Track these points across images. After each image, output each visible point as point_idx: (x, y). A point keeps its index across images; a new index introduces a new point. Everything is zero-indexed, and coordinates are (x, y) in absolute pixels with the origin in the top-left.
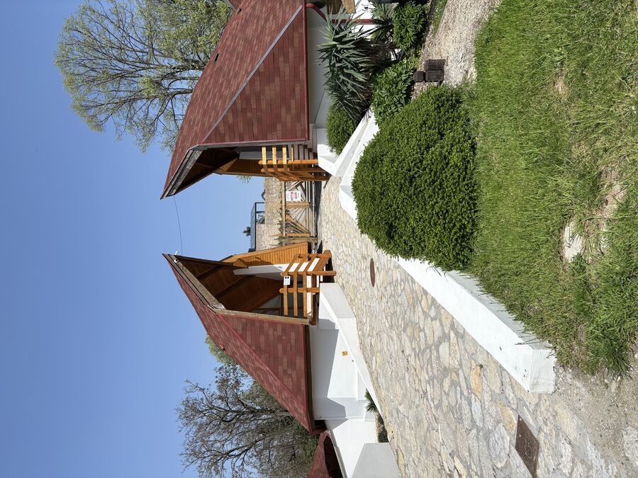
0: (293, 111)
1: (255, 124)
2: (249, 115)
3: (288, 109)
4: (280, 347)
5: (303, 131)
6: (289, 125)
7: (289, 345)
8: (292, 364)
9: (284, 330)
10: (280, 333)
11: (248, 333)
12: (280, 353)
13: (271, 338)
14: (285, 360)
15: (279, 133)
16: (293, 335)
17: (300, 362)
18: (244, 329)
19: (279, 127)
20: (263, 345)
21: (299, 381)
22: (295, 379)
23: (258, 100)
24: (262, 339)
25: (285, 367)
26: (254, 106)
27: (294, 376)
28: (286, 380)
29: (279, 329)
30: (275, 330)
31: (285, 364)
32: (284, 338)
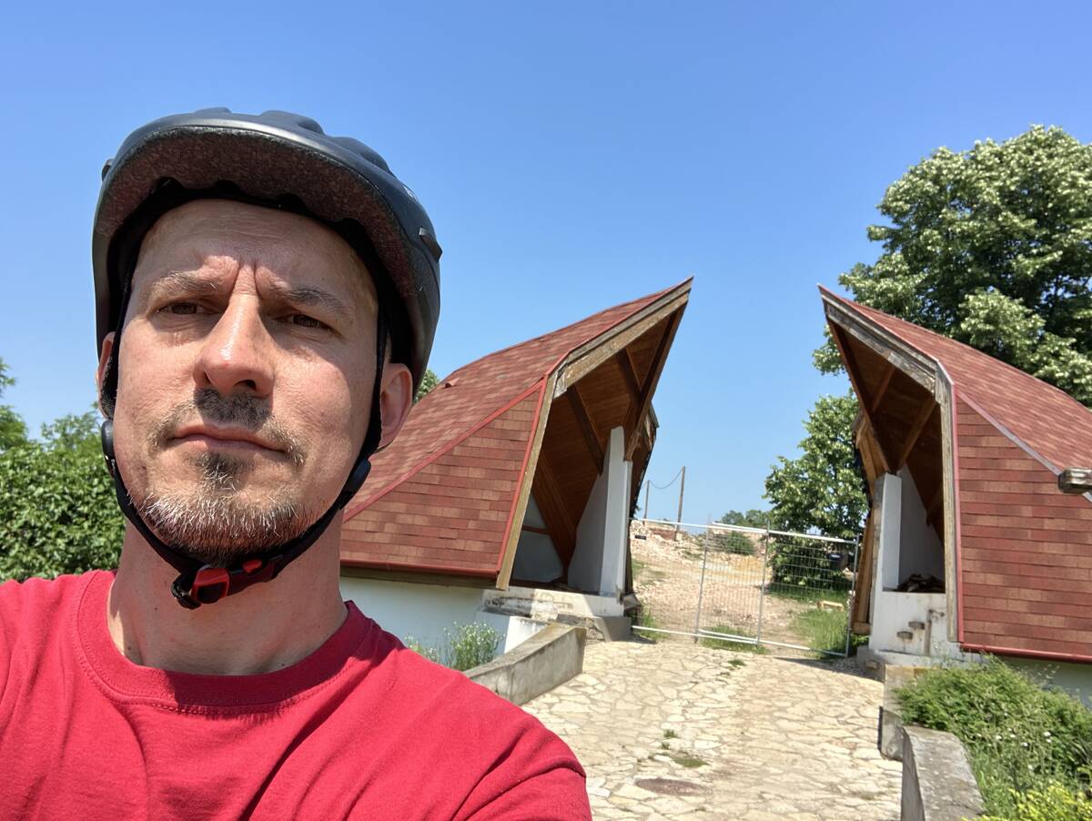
0: (1035, 620)
1: (1004, 522)
2: (1027, 511)
3: (1039, 608)
4: (451, 512)
5: (983, 637)
6: (999, 604)
7: (453, 534)
8: (407, 536)
9: (491, 527)
10: (483, 515)
11: (493, 443)
12: (437, 511)
13: (474, 494)
14: (419, 521)
15: (979, 578)
16: (476, 546)
17: (409, 556)
18: (503, 435)
19: (994, 579)
20: (460, 472)
21: (365, 546)
22: (369, 538)
23: (1064, 537)
24: (476, 473)
25: (401, 519)
26: (1048, 524)
27: (378, 537)
28: (372, 516)
29: (493, 516)
30: (494, 506)
31: (409, 520)
32: (472, 525)
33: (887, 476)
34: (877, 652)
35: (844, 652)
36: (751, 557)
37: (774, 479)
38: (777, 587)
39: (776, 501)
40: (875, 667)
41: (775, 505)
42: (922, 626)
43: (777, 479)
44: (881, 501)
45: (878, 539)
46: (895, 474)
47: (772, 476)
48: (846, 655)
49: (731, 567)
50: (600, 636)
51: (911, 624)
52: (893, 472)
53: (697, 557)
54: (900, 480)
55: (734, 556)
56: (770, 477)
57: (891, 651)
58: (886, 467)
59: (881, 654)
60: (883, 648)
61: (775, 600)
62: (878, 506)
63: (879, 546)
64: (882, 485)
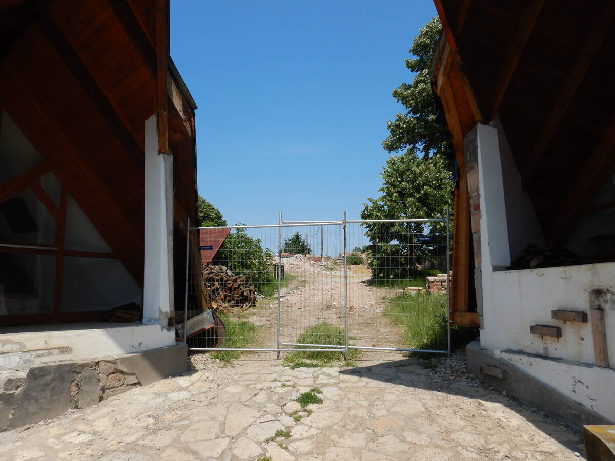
33: (480, 128)
34: (497, 353)
35: (446, 349)
36: (361, 265)
37: (366, 212)
38: (375, 281)
39: (369, 226)
40: (501, 376)
41: (369, 229)
42: (583, 317)
43: (368, 212)
44: (476, 160)
45: (477, 207)
46: (488, 125)
47: (365, 210)
48: (449, 352)
49: (351, 272)
50: (132, 380)
51: (556, 314)
52: (486, 122)
53: (332, 269)
54: (495, 130)
55: (352, 266)
56: (364, 211)
57: (520, 352)
58: (477, 116)
59: (506, 356)
60: (506, 347)
61: (374, 289)
62: (472, 168)
63: (480, 218)
64: (475, 140)
